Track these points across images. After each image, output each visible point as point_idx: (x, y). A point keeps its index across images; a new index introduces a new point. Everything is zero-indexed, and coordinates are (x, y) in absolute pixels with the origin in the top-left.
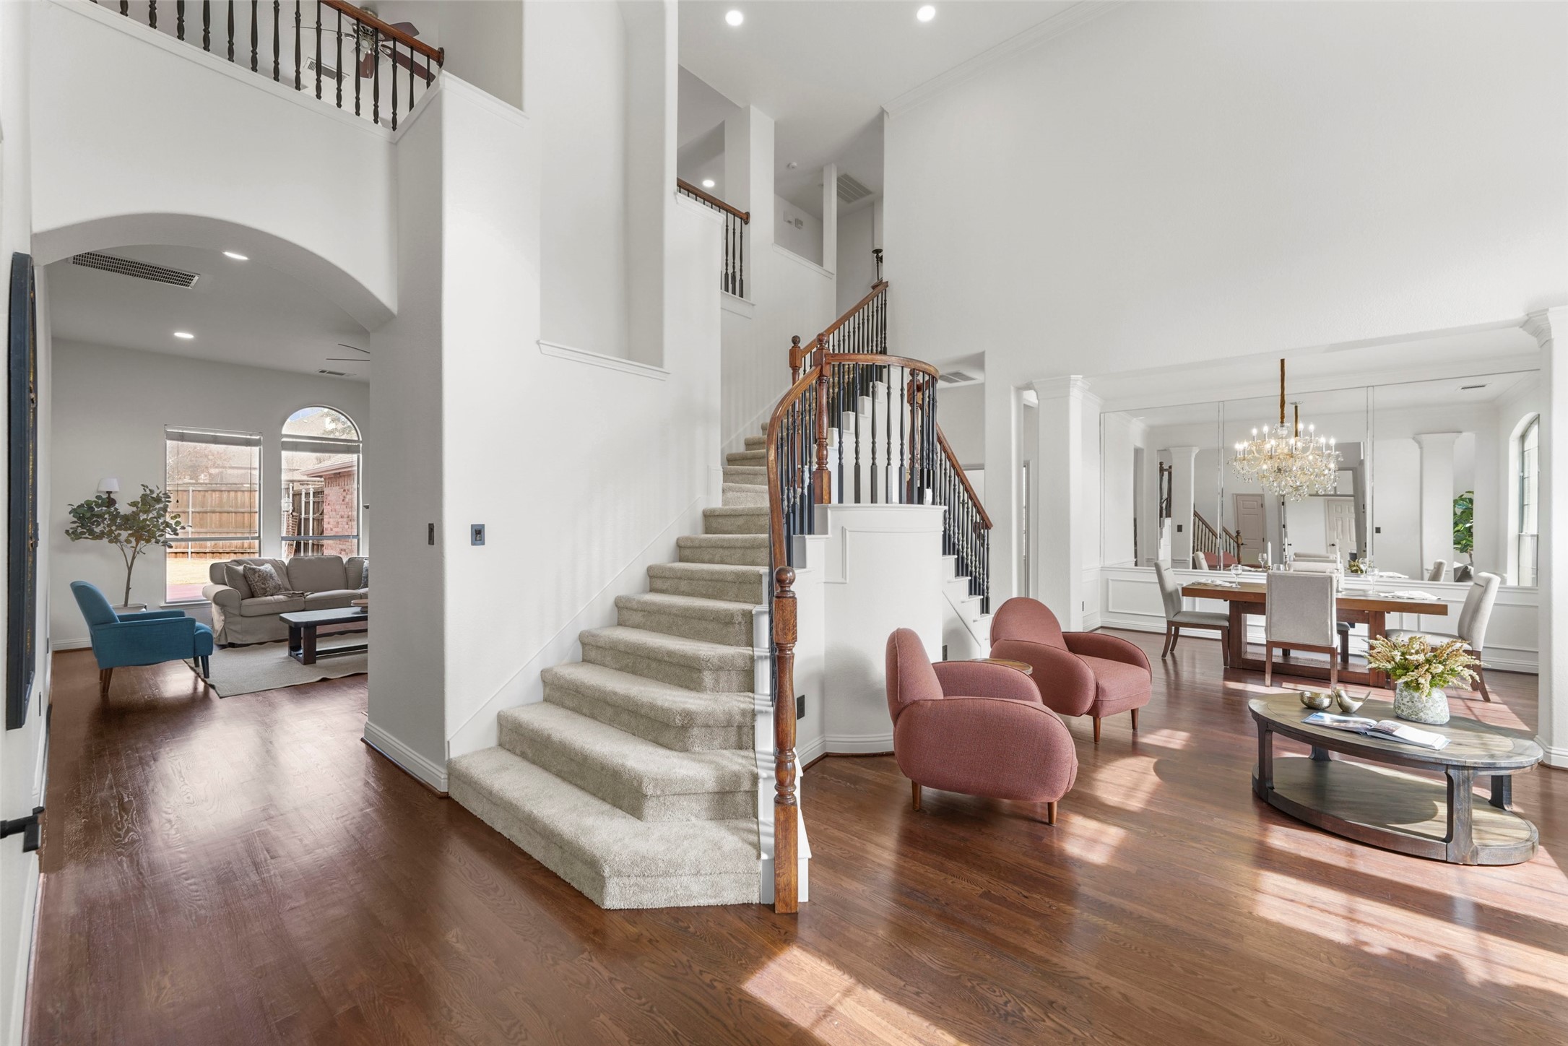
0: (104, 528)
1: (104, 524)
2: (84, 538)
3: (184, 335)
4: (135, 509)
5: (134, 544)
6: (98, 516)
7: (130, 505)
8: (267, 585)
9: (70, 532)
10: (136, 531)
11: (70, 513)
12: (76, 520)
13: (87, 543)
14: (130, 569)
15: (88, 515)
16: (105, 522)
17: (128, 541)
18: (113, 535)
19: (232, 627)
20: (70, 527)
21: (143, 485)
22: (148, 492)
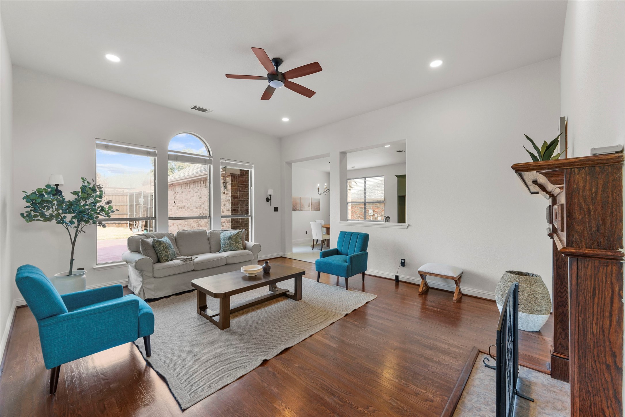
0: (53, 211)
1: (53, 208)
2: (37, 220)
3: (113, 58)
4: (76, 197)
5: (76, 224)
6: (48, 201)
7: (73, 194)
8: (169, 253)
9: (25, 215)
10: (78, 214)
11: (23, 199)
12: (29, 204)
13: (40, 224)
14: (73, 244)
15: (39, 200)
16: (54, 207)
17: (72, 222)
18: (60, 218)
19: (148, 286)
20: (24, 211)
21: (82, 178)
22: (86, 184)
